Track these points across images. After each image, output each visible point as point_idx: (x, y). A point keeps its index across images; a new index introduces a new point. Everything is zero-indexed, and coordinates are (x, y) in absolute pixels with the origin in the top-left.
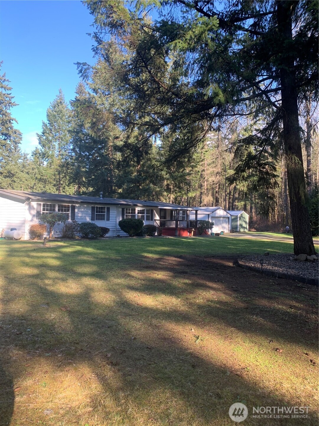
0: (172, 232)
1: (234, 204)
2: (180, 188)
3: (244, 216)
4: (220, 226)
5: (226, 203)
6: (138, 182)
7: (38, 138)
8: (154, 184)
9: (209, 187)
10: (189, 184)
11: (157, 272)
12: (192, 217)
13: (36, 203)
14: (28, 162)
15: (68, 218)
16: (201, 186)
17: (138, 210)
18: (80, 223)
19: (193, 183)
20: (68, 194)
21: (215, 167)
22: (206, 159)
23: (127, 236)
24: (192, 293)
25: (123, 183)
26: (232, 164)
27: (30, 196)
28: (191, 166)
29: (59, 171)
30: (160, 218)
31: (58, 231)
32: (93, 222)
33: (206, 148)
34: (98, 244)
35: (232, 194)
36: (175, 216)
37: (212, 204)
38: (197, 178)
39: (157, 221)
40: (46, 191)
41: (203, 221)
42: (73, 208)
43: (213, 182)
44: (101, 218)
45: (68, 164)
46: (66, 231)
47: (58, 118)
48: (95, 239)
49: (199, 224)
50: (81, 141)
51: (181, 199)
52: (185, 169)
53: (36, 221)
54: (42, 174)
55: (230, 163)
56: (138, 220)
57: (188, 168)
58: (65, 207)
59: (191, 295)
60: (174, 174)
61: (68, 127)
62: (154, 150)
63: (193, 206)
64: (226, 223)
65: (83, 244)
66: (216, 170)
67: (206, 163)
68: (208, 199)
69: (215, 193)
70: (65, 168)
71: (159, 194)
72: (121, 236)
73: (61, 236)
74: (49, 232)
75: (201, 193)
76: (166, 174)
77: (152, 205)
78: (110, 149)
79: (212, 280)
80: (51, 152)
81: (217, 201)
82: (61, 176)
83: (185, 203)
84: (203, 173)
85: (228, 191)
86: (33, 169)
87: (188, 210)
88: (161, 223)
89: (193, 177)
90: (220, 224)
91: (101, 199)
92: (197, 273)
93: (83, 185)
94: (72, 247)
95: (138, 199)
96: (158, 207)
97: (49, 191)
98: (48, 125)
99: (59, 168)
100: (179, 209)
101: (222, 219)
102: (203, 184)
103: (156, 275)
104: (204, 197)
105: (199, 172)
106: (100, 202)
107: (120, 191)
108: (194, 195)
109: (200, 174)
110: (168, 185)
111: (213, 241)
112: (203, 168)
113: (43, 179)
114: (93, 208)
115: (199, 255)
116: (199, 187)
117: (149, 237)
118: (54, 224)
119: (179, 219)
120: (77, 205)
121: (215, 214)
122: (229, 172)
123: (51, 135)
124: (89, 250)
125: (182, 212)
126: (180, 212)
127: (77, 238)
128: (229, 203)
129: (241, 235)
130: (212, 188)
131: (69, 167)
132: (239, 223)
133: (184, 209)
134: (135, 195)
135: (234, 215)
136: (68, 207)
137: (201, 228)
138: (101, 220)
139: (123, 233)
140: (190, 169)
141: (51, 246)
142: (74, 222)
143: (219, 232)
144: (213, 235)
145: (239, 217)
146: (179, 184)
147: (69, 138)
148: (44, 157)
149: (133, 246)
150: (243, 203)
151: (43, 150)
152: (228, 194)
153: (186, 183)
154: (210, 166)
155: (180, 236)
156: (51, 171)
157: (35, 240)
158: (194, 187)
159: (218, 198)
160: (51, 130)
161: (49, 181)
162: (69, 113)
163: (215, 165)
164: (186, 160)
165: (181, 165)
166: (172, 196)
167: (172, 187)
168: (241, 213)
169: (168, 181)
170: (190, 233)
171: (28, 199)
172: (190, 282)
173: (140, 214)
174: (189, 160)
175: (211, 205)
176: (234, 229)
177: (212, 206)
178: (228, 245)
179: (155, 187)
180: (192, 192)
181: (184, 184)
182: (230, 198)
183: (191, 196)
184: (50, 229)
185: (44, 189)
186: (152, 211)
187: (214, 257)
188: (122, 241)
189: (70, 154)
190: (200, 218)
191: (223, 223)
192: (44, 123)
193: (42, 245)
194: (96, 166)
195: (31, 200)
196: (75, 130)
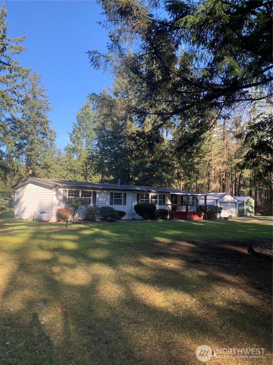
0: (184, 216)
1: (240, 190)
2: (189, 176)
3: (250, 202)
4: (228, 211)
5: (232, 190)
6: (152, 171)
7: (69, 136)
8: (166, 172)
9: (216, 176)
10: (197, 172)
11: (169, 260)
12: (202, 202)
13: (63, 189)
14: (62, 156)
15: (90, 203)
16: (208, 174)
17: (151, 196)
18: (100, 207)
19: (201, 171)
20: (94, 182)
21: (221, 157)
22: (213, 150)
23: (141, 219)
24: (209, 291)
25: (139, 172)
26: (237, 154)
27: (58, 184)
28: (199, 156)
29: (86, 163)
30: (172, 202)
31: (81, 214)
32: (112, 206)
33: (213, 140)
34: (114, 227)
35: (238, 181)
36: (185, 201)
37: (220, 190)
38: (205, 167)
39: (169, 206)
40: (76, 180)
41: (213, 206)
42: (95, 194)
43: (220, 170)
44: (118, 202)
45: (93, 157)
46: (88, 214)
47: (85, 119)
48: (113, 221)
49: (208, 208)
50: (104, 137)
51: (190, 185)
52: (194, 159)
53: (63, 206)
54: (72, 166)
55: (235, 153)
56: (152, 204)
57: (196, 158)
58: (88, 192)
59: (208, 293)
60: (184, 164)
61: (93, 126)
62: (166, 143)
63: (202, 192)
64: (234, 208)
65: (101, 227)
66: (222, 160)
67: (213, 154)
68: (215, 185)
69: (221, 181)
70: (91, 161)
71: (170, 181)
72: (136, 219)
73: (83, 218)
74: (74, 215)
75: (209, 180)
76: (177, 164)
77: (164, 191)
78: (128, 144)
79: (229, 271)
80: (79, 147)
81: (224, 187)
82: (88, 167)
83: (194, 189)
84: (211, 162)
85: (234, 179)
86: (66, 162)
87: (197, 196)
88: (172, 207)
89: (201, 166)
90: (228, 208)
91: (119, 186)
92: (211, 263)
93: (105, 174)
94: (91, 230)
95: (152, 186)
96: (169, 193)
97: (78, 180)
98: (77, 125)
99: (86, 160)
100: (189, 194)
101: (230, 204)
102: (210, 172)
103: (167, 264)
104: (212, 184)
105: (206, 161)
106: (118, 188)
107: (136, 179)
108: (202, 182)
109: (207, 163)
110: (178, 173)
111: (222, 225)
112: (210, 158)
113: (73, 170)
114: (112, 194)
115: (211, 241)
116: (206, 175)
117: (161, 220)
118: (77, 208)
119: (190, 204)
120: (98, 191)
121: (223, 199)
122: (235, 162)
123: (80, 133)
124: (106, 232)
125: (192, 197)
126: (190, 197)
127: (98, 220)
128: (235, 189)
129: (248, 219)
130: (219, 176)
131: (94, 160)
132: (245, 207)
133: (194, 194)
134: (149, 182)
135: (241, 200)
136: (90, 193)
137: (210, 212)
138: (119, 204)
139: (138, 217)
140: (199, 159)
141: (73, 229)
142: (94, 206)
143: (227, 216)
144: (222, 218)
145: (246, 202)
146: (189, 172)
147: (94, 135)
148: (74, 151)
149: (146, 229)
150: (249, 189)
151: (73, 145)
152: (234, 181)
153: (195, 171)
154: (217, 156)
155: (191, 219)
156: (80, 163)
157: (61, 222)
158: (202, 175)
159: (225, 185)
160: (80, 129)
161: (78, 171)
162: (95, 114)
163: (221, 155)
164: (195, 151)
165: (190, 155)
166: (182, 183)
167: (182, 175)
168: (248, 198)
169: (179, 170)
170: (200, 216)
171: (56, 186)
172: (205, 274)
173: (153, 199)
174: (197, 151)
175: (218, 191)
176: (241, 214)
177: (220, 192)
178: (238, 229)
179: (167, 175)
180: (201, 180)
181: (193, 173)
182: (236, 185)
183: (199, 183)
184: (74, 212)
185: (75, 178)
186: (164, 196)
187: (226, 242)
188: (136, 224)
189: (95, 149)
190: (209, 203)
191: (231, 207)
192: (74, 123)
193: (64, 228)
194: (116, 158)
195: (58, 187)
196: (99, 128)
